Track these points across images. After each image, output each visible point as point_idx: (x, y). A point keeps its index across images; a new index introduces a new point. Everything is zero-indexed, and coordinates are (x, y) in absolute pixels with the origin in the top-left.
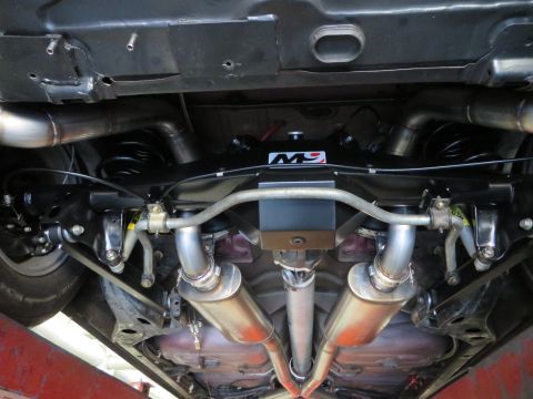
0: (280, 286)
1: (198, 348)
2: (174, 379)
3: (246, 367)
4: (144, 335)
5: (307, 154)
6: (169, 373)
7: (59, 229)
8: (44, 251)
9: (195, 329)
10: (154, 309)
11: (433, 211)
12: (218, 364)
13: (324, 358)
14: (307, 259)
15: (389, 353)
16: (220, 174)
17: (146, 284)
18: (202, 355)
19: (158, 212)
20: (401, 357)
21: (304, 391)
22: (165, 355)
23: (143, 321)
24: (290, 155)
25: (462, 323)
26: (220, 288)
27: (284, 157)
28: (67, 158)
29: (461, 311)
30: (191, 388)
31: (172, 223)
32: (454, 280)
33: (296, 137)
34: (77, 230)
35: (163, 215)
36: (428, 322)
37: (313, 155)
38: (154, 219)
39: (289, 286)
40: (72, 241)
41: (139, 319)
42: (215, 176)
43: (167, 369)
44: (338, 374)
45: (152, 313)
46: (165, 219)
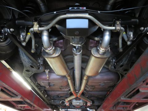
0: (72, 54)
1: (48, 78)
2: (41, 91)
3: (62, 86)
4: (32, 72)
5: (81, 8)
6: (39, 89)
7: (6, 29)
8: (2, 40)
9: (47, 71)
10: (35, 63)
11: (116, 25)
12: (54, 85)
13: (84, 82)
14: (80, 41)
15: (102, 80)
17: (33, 51)
18: (49, 82)
19: (36, 25)
20: (105, 82)
21: (78, 95)
22: (38, 82)
23: (32, 67)
24: (75, 8)
25: (123, 67)
26: (55, 54)
28: (9, 15)
29: (123, 62)
30: (46, 96)
31: (40, 29)
32: (121, 50)
34: (12, 30)
35: (38, 26)
36: (113, 67)
38: (35, 27)
39: (75, 54)
40: (10, 33)
41: (30, 66)
42: (54, 13)
43: (39, 88)
44: (88, 90)
45: (34, 64)
46: (38, 27)
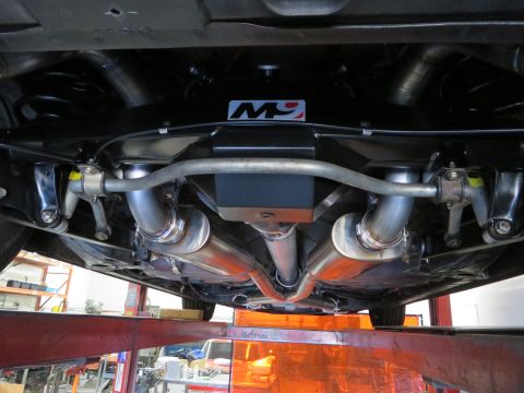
1: (177, 274)
5: (281, 104)
9: (171, 260)
11: (442, 181)
16: (163, 131)
17: (101, 237)
18: (184, 276)
19: (92, 173)
24: (257, 104)
26: (188, 239)
27: (249, 108)
31: (111, 185)
32: (454, 243)
33: (268, 73)
35: (99, 176)
37: (288, 105)
39: (265, 238)
41: (107, 259)
42: (158, 134)
46: (103, 181)
